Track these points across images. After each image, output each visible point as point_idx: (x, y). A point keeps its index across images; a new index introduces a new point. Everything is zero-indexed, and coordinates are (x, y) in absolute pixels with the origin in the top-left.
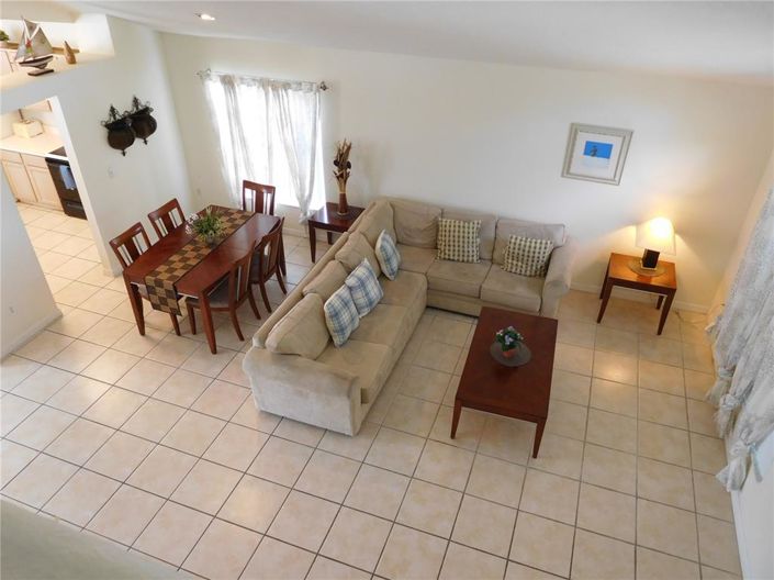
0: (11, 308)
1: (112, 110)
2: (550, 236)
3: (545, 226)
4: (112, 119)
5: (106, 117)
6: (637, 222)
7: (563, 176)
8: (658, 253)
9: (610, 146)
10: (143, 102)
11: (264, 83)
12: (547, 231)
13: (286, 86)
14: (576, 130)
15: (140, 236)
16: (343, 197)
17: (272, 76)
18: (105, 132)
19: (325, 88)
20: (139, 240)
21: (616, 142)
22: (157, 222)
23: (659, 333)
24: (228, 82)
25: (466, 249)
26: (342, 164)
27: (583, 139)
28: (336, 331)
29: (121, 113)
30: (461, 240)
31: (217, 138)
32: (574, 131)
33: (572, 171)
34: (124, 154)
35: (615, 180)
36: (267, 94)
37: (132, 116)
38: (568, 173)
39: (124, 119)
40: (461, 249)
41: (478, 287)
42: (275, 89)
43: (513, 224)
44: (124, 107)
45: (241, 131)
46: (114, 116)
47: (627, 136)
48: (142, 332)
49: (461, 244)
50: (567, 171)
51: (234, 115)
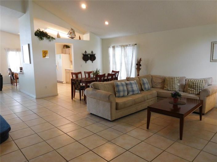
0: (46, 87)
1: (86, 52)
4: (85, 54)
5: (84, 52)
7: (210, 61)
10: (94, 53)
11: (122, 46)
13: (127, 46)
14: (214, 44)
15: (80, 75)
16: (138, 75)
18: (82, 56)
19: (136, 45)
20: (79, 76)
22: (86, 74)
24: (114, 47)
25: (173, 86)
26: (138, 65)
28: (117, 91)
29: (88, 53)
30: (172, 83)
31: (109, 63)
33: (214, 59)
34: (86, 63)
36: (122, 48)
37: (90, 55)
38: (212, 60)
39: (88, 55)
40: (172, 86)
42: (124, 47)
44: (89, 52)
45: (115, 60)
46: (86, 53)
48: (72, 99)
49: (172, 84)
51: (114, 55)
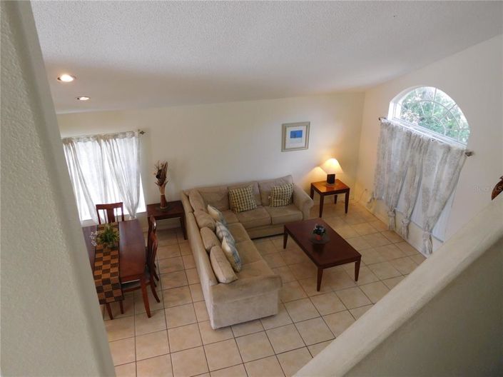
2: (287, 182)
3: (282, 178)
6: (319, 164)
7: (282, 151)
8: (334, 175)
9: (301, 131)
11: (98, 138)
12: (285, 180)
13: (115, 136)
16: (163, 197)
17: (102, 133)
19: (142, 133)
21: (303, 128)
23: (346, 212)
24: (69, 142)
27: (289, 131)
30: (247, 198)
32: (284, 128)
33: (287, 147)
35: (306, 147)
36: (100, 145)
40: (248, 203)
41: (270, 219)
42: (106, 140)
43: (266, 182)
47: (308, 125)
49: (247, 200)
50: (284, 148)
